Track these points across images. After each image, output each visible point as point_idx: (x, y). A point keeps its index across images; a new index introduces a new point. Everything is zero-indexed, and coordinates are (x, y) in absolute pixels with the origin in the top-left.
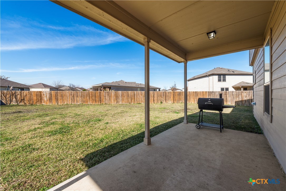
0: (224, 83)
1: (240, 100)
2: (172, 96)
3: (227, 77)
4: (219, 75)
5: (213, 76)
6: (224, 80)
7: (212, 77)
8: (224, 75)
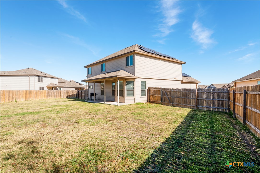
0: (41, 83)
1: (68, 95)
2: (24, 94)
3: (43, 78)
4: (39, 76)
5: (35, 77)
6: (42, 81)
7: (33, 77)
8: (42, 77)
